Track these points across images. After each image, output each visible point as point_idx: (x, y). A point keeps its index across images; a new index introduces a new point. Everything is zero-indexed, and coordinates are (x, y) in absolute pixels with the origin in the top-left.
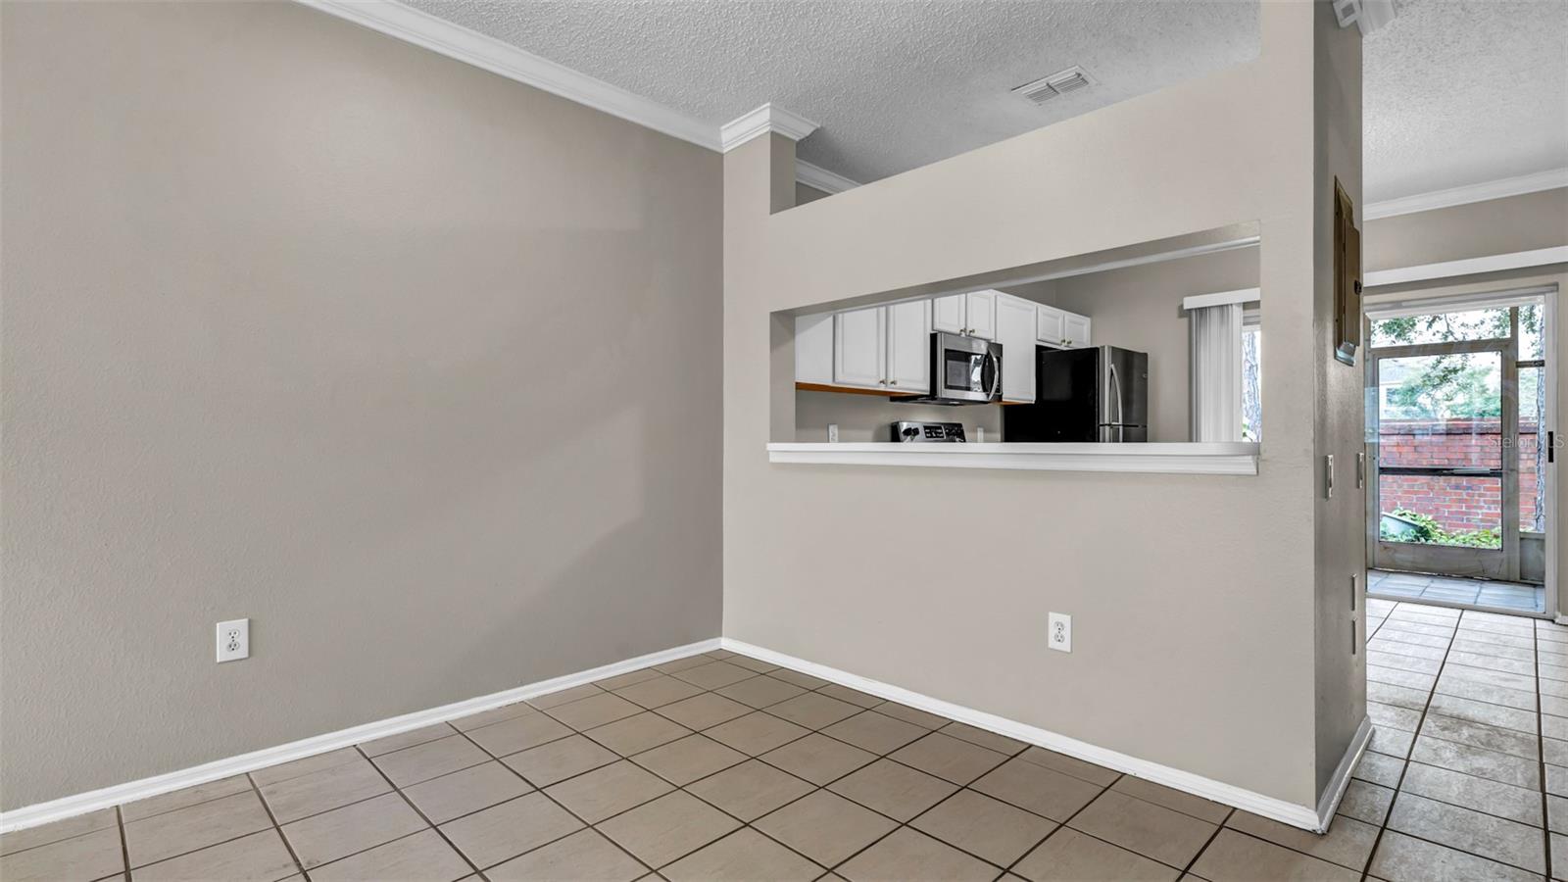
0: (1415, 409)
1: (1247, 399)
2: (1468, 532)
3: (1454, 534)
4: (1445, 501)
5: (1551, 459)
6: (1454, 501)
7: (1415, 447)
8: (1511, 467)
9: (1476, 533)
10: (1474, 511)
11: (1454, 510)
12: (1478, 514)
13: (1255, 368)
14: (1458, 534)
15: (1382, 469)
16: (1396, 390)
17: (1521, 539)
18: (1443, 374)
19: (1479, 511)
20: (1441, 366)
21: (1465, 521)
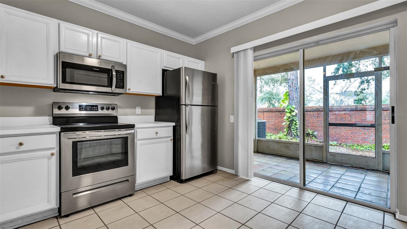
0: (361, 105)
1: (295, 99)
2: (368, 145)
3: (363, 145)
4: (360, 134)
5: (393, 122)
6: (362, 134)
7: (350, 115)
8: (379, 123)
9: (370, 145)
10: (370, 137)
11: (363, 137)
12: (371, 138)
13: (298, 89)
14: (364, 146)
15: (329, 124)
16: (356, 100)
17: (383, 153)
18: (361, 91)
19: (371, 137)
20: (360, 88)
21: (367, 141)
